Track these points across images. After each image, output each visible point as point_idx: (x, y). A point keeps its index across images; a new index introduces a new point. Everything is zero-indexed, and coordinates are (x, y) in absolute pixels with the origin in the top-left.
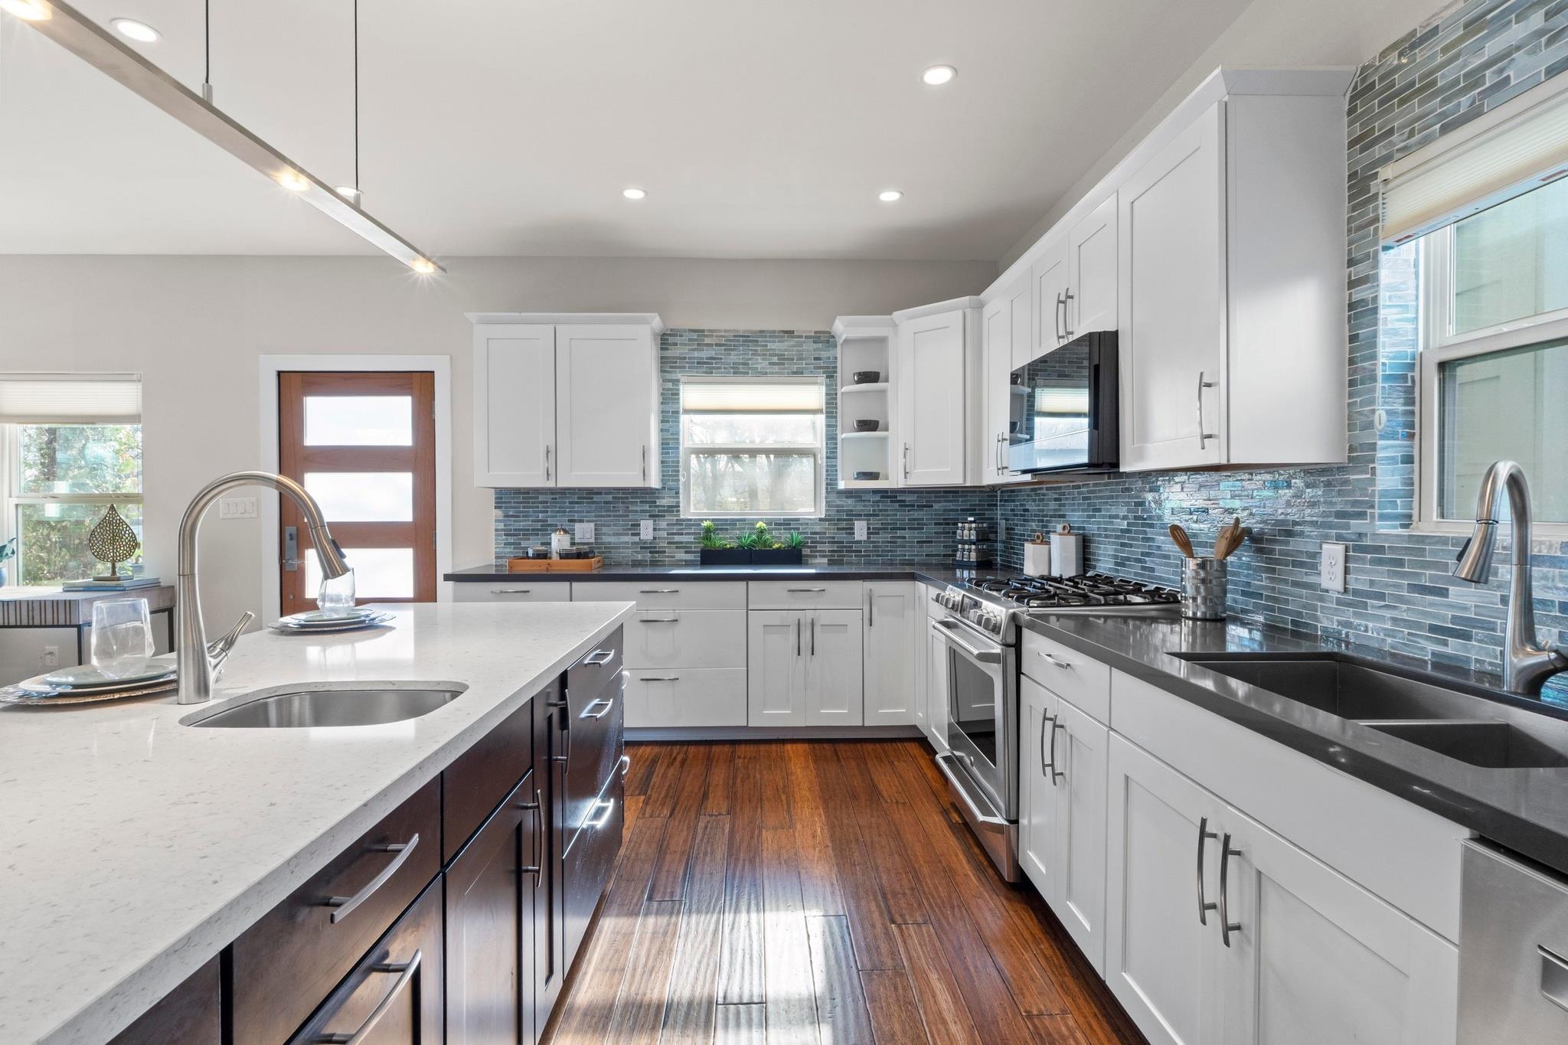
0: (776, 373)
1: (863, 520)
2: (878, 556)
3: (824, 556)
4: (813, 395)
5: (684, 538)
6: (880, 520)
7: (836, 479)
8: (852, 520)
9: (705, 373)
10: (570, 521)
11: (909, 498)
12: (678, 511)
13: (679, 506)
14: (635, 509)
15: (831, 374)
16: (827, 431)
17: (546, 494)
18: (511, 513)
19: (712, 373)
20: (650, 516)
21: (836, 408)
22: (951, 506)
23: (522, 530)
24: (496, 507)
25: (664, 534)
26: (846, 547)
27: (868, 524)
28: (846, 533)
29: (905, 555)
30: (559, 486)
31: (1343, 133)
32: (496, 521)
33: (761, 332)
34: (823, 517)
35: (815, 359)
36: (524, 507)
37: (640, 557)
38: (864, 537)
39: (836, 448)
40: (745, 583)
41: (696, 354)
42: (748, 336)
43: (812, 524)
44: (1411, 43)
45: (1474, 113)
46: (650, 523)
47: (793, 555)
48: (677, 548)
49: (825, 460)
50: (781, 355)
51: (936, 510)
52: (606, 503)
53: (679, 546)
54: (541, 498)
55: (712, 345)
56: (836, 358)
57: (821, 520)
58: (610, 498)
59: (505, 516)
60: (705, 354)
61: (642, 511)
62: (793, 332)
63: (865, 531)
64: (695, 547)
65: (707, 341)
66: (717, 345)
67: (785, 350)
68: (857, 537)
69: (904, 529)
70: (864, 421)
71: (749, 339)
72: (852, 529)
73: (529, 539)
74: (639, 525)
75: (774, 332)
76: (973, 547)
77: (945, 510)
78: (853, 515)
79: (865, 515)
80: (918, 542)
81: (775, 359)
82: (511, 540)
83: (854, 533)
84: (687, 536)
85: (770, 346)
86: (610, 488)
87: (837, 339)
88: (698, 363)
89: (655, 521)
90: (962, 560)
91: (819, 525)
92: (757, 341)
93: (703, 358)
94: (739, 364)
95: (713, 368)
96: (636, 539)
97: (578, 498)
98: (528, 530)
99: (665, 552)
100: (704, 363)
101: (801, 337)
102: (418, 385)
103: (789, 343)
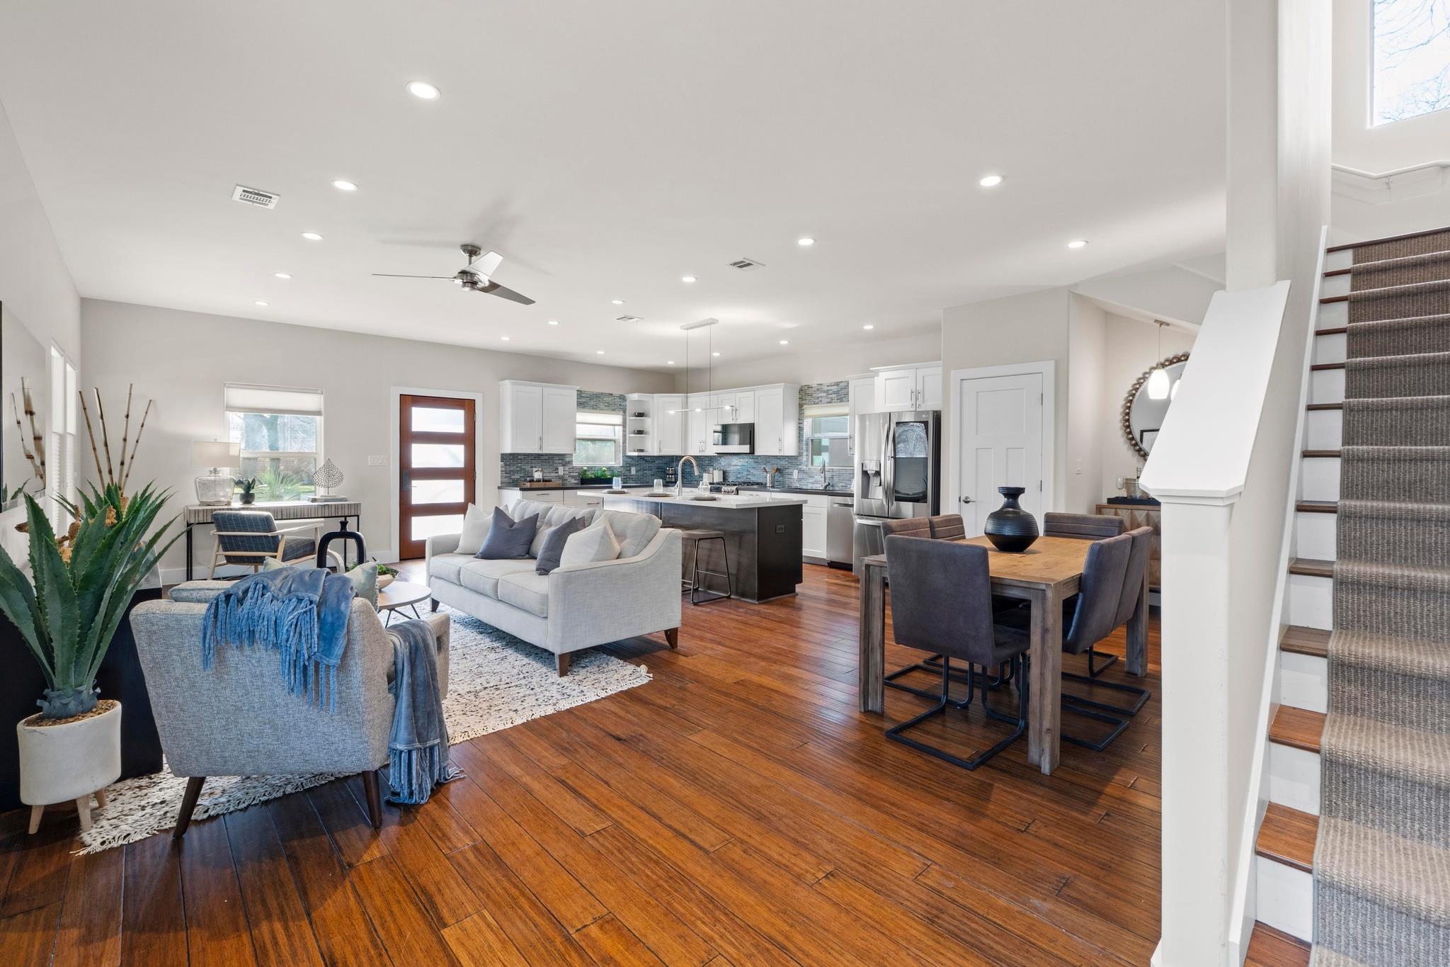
0: (606, 410)
1: (635, 467)
2: (638, 478)
4: (617, 419)
5: (574, 474)
6: (639, 467)
7: (626, 452)
8: (631, 467)
11: (649, 459)
12: (572, 463)
13: (573, 461)
14: (557, 462)
15: (624, 412)
16: (623, 433)
18: (507, 464)
19: (585, 408)
20: (562, 465)
21: (626, 424)
23: (511, 471)
24: (501, 460)
25: (567, 471)
26: (629, 476)
27: (636, 469)
28: (627, 471)
31: (798, 396)
32: (501, 465)
33: (601, 393)
35: (619, 405)
36: (512, 461)
37: (558, 481)
38: (634, 473)
39: (626, 439)
41: (579, 400)
43: (617, 468)
44: (809, 387)
45: (818, 403)
46: (562, 468)
48: (571, 478)
49: (622, 444)
50: (608, 403)
51: (656, 463)
52: (545, 460)
53: (573, 477)
54: (520, 457)
56: (626, 405)
57: (620, 466)
58: (547, 457)
59: (505, 465)
61: (559, 463)
62: (612, 394)
63: (635, 471)
64: (578, 477)
65: (583, 395)
66: (586, 397)
67: (608, 400)
68: (632, 473)
69: (644, 470)
70: (637, 431)
71: (598, 396)
72: (631, 470)
73: (515, 475)
74: (558, 469)
75: (606, 394)
77: (658, 464)
78: (631, 465)
79: (635, 465)
80: (650, 475)
81: (606, 404)
82: (508, 475)
85: (604, 399)
86: (547, 454)
87: (627, 398)
88: (580, 404)
89: (564, 467)
91: (619, 468)
92: (600, 397)
93: (582, 402)
94: (594, 405)
96: (557, 473)
98: (514, 470)
99: (567, 479)
101: (615, 396)
102: (467, 406)
103: (611, 398)
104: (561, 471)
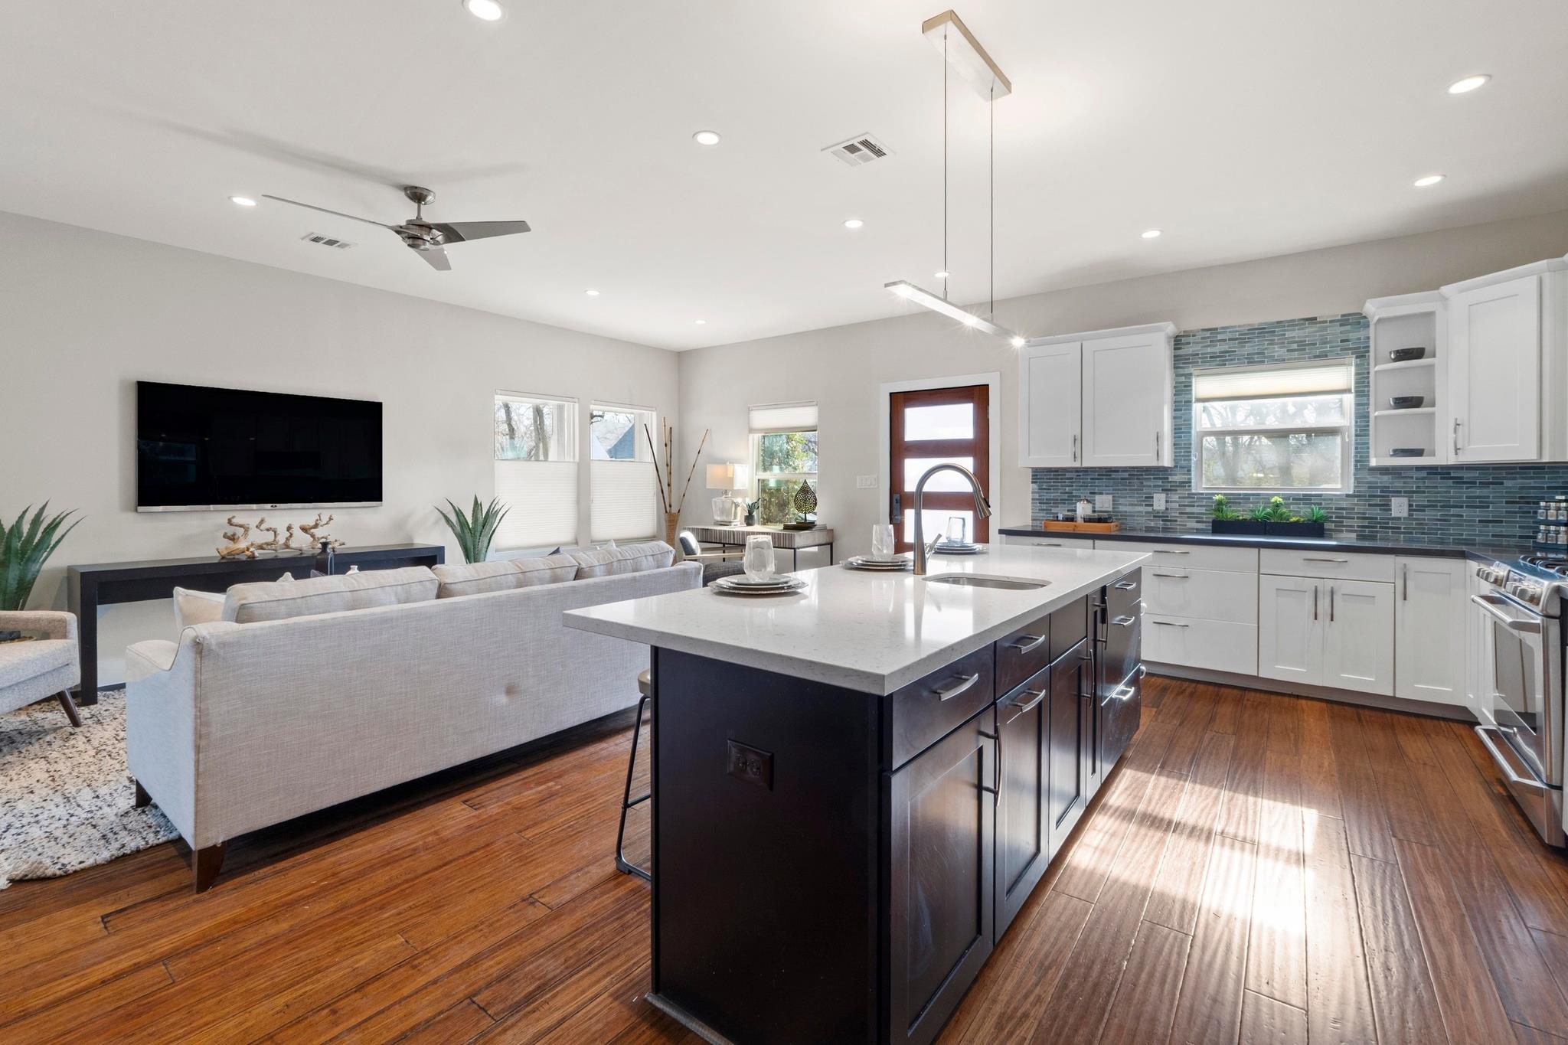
0: (1295, 359)
1: (1403, 496)
2: (1423, 533)
3: (1352, 531)
4: (1341, 376)
5: (1195, 510)
6: (1427, 497)
7: (1368, 457)
8: (1388, 496)
9: (1219, 365)
10: (1091, 493)
11: (1467, 475)
12: (1190, 486)
13: (1190, 482)
14: (1149, 484)
15: (1362, 354)
16: (1356, 410)
17: (1072, 472)
18: (1044, 487)
19: (1225, 365)
20: (1163, 490)
21: (1368, 386)
22: (1532, 483)
23: (1052, 500)
24: (1032, 482)
25: (1176, 505)
26: (1379, 523)
27: (1409, 501)
28: (1380, 510)
29: (1462, 535)
30: (1084, 465)
32: (1033, 492)
33: (1278, 322)
34: (1351, 493)
35: (1342, 341)
36: (1054, 482)
37: (1152, 524)
38: (1405, 514)
39: (1368, 426)
40: (1257, 550)
41: (1209, 350)
42: (1265, 328)
43: (1336, 500)
46: (1163, 496)
47: (1314, 528)
48: (1188, 517)
49: (1353, 438)
50: (1301, 341)
51: (1507, 488)
52: (1122, 479)
53: (1191, 515)
54: (1068, 475)
55: (1225, 340)
56: (1368, 338)
57: (1348, 496)
58: (1126, 475)
59: (1039, 489)
60: (1218, 348)
61: (1155, 486)
62: (1315, 318)
63: (1406, 508)
64: (1206, 518)
65: (1220, 337)
66: (1230, 340)
67: (1307, 336)
68: (1394, 514)
69: (1462, 507)
70: (1402, 398)
71: (1264, 331)
72: (1388, 505)
73: (1058, 507)
74: (1152, 498)
75: (1294, 321)
76: (1563, 529)
77: (1521, 488)
78: (1389, 492)
79: (1405, 492)
80: (1480, 521)
81: (1295, 346)
82: (1044, 507)
83: (1390, 510)
84: (1199, 508)
85: (1288, 334)
86: (1126, 467)
87: (1370, 319)
88: (1211, 357)
89: (1167, 494)
90: (1546, 543)
91: (1346, 500)
92: (1274, 332)
93: (1216, 353)
94: (1254, 354)
95: (1227, 360)
96: (1150, 509)
97: (1098, 475)
98: (1057, 500)
99: (1176, 521)
100: (1217, 357)
101: (1326, 322)
102: (978, 395)
103: (1310, 329)
104: (1159, 502)
